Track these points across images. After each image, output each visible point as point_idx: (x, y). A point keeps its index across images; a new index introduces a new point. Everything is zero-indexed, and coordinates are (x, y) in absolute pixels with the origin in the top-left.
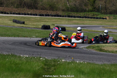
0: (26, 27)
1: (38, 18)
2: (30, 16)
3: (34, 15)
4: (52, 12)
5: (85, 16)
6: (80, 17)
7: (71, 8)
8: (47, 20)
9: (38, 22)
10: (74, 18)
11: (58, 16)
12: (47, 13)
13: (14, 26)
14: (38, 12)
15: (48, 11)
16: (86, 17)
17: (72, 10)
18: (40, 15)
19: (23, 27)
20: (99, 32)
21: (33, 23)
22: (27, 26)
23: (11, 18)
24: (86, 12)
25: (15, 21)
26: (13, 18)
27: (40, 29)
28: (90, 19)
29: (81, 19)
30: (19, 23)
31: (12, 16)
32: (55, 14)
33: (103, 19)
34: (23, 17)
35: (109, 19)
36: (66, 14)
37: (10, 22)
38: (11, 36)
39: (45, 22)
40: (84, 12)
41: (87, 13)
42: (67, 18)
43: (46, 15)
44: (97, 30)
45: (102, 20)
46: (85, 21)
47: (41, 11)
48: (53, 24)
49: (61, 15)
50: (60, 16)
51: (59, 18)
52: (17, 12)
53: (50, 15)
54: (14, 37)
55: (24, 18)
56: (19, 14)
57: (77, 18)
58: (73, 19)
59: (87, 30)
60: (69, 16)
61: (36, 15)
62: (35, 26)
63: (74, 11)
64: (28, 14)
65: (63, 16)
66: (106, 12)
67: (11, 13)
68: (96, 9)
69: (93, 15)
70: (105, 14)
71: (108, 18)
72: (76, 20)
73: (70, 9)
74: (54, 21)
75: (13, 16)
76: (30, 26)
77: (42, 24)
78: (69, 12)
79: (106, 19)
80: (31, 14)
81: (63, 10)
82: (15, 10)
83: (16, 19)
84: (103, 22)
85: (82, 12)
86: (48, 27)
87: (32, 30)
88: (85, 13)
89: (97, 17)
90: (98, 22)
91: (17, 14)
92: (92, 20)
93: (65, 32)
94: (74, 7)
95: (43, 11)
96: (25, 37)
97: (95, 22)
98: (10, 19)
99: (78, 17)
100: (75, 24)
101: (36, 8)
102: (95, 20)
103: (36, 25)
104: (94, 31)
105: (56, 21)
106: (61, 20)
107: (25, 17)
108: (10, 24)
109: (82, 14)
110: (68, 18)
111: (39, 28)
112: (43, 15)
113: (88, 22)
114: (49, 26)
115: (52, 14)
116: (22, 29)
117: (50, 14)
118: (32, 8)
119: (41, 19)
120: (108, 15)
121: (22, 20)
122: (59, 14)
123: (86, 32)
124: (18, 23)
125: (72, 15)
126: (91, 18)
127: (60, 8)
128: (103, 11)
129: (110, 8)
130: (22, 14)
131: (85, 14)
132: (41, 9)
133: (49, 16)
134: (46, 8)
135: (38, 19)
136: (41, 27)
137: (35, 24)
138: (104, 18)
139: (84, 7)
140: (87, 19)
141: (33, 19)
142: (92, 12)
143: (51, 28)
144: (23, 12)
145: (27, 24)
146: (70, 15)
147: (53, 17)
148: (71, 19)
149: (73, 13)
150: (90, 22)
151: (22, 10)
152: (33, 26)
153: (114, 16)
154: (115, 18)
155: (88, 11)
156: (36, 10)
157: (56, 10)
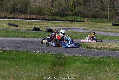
0: (20, 29)
1: (28, 21)
3: (25, 19)
4: (40, 16)
5: (68, 19)
6: (63, 21)
7: (55, 13)
8: (36, 23)
9: (29, 25)
11: (45, 20)
12: (36, 17)
13: (10, 29)
14: (28, 16)
16: (68, 21)
18: (30, 19)
19: (17, 29)
20: (80, 33)
21: (25, 26)
22: (20, 28)
24: (68, 16)
25: (10, 24)
26: (8, 22)
28: (72, 22)
29: (64, 22)
32: (42, 18)
33: (83, 22)
35: (87, 22)
37: (6, 25)
38: (13, 37)
40: (66, 16)
41: (69, 17)
43: (35, 19)
44: (78, 31)
46: (68, 24)
47: (31, 15)
48: (42, 27)
50: (47, 20)
52: (11, 17)
53: (38, 19)
54: (15, 37)
55: (17, 22)
56: (13, 18)
57: (61, 22)
58: (58, 22)
59: (70, 31)
60: (54, 20)
61: (27, 19)
62: (27, 29)
63: (58, 16)
64: (20, 18)
65: (49, 20)
67: (6, 18)
68: (76, 14)
69: (74, 19)
71: (86, 21)
72: (60, 23)
74: (42, 24)
75: (8, 20)
77: (32, 27)
78: (54, 17)
79: (85, 22)
80: (22, 19)
81: (49, 15)
82: (9, 15)
83: (10, 22)
84: (83, 25)
85: (64, 16)
86: (38, 29)
89: (77, 20)
90: (78, 25)
91: (11, 18)
92: (74, 23)
94: (58, 12)
95: (32, 16)
96: (23, 37)
97: (76, 24)
98: (6, 23)
99: (61, 20)
100: (60, 26)
101: (27, 13)
102: (76, 23)
103: (28, 28)
104: (76, 32)
105: (44, 24)
108: (6, 27)
109: (65, 18)
112: (32, 19)
113: (70, 25)
115: (40, 18)
117: (38, 18)
118: (24, 14)
119: (31, 22)
120: (87, 19)
121: (16, 24)
122: (46, 18)
123: (70, 33)
124: (12, 26)
125: (56, 19)
126: (73, 21)
127: (47, 13)
128: (82, 16)
129: (88, 13)
130: (15, 18)
132: (31, 14)
133: (37, 20)
134: (34, 13)
137: (27, 26)
139: (66, 12)
140: (69, 22)
141: (24, 23)
143: (40, 30)
144: (16, 17)
145: (20, 27)
146: (55, 19)
147: (41, 21)
148: (55, 22)
149: (57, 17)
150: (72, 24)
151: (15, 15)
152: (25, 29)
153: (91, 20)
154: (92, 22)
155: (70, 15)
156: (26, 15)
157: (43, 15)
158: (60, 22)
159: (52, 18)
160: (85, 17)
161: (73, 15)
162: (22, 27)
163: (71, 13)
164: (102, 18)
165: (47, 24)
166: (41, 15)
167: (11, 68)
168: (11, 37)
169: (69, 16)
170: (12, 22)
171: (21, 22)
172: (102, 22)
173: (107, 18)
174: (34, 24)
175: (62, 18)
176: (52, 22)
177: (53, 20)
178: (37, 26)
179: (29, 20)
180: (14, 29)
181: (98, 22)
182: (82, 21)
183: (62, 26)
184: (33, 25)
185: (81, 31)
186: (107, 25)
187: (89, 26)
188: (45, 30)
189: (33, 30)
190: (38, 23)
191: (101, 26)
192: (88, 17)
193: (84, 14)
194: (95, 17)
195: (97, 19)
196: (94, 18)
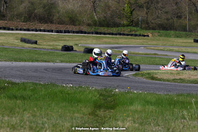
1: (54, 35)
2: (44, 33)
3: (49, 31)
4: (73, 26)
5: (119, 32)
6: (112, 34)
8: (67, 39)
9: (55, 41)
10: (103, 35)
11: (82, 32)
12: (67, 28)
13: (23, 47)
14: (54, 27)
15: (68, 26)
16: (120, 34)
18: (57, 32)
19: (35, 48)
20: (140, 54)
21: (49, 43)
22: (41, 47)
23: (18, 35)
24: (120, 26)
25: (24, 40)
26: (20, 37)
27: (60, 50)
29: (113, 36)
31: (18, 34)
32: (77, 30)
33: (145, 36)
35: (153, 36)
37: (17, 41)
38: (28, 61)
39: (65, 42)
40: (118, 27)
41: (122, 28)
42: (94, 35)
43: (65, 32)
44: (137, 52)
45: (143, 37)
47: (58, 25)
48: (76, 44)
49: (86, 31)
50: (85, 33)
51: (83, 36)
52: (25, 28)
53: (71, 31)
54: (32, 61)
55: (36, 35)
56: (28, 30)
57: (108, 36)
58: (103, 37)
60: (97, 33)
61: (52, 31)
62: (52, 47)
63: (103, 26)
64: (40, 30)
65: (89, 33)
67: (17, 30)
68: (133, 23)
69: (130, 32)
70: (146, 30)
71: (150, 35)
72: (108, 39)
73: (98, 23)
74: (77, 40)
75: (21, 34)
76: (44, 47)
77: (61, 44)
78: (97, 27)
79: (148, 36)
80: (44, 31)
81: (89, 25)
82: (22, 24)
83: (24, 37)
84: (145, 41)
85: (114, 27)
86: (70, 48)
87: (50, 52)
89: (135, 33)
90: (137, 41)
91: (25, 30)
92: (130, 38)
94: (103, 20)
95: (61, 26)
96: (46, 61)
97: (133, 40)
98: (16, 37)
99: (109, 34)
100: (106, 43)
101: (52, 22)
102: (134, 38)
103: (53, 45)
104: (134, 54)
105: (80, 40)
106: (87, 39)
109: (114, 30)
110: (96, 35)
111: (58, 50)
112: (61, 32)
113: (122, 41)
115: (74, 30)
116: (36, 51)
117: (70, 30)
118: (46, 22)
119: (59, 37)
120: (151, 31)
121: (34, 39)
122: (83, 30)
124: (28, 43)
126: (128, 35)
127: (85, 21)
128: (143, 26)
129: (153, 21)
130: (33, 30)
131: (118, 30)
133: (69, 33)
134: (64, 22)
135: (55, 37)
136: (61, 48)
137: (51, 43)
139: (117, 20)
140: (122, 36)
141: (47, 38)
143: (74, 49)
144: (34, 28)
145: (41, 44)
146: (99, 31)
147: (76, 34)
148: (99, 37)
149: (102, 28)
150: (127, 40)
151: (32, 25)
152: (49, 47)
153: (159, 32)
154: (161, 36)
155: (124, 26)
156: (51, 25)
157: (79, 25)
158: (106, 37)
159: (93, 30)
160: (148, 28)
161: (128, 26)
162: (44, 45)
163: (125, 22)
164: (176, 30)
165: (85, 39)
166: (76, 25)
167: (25, 112)
168: (25, 61)
169: (122, 26)
171: (42, 37)
172: (177, 37)
173: (185, 30)
174: (64, 40)
175: (110, 30)
177: (95, 34)
178: (69, 44)
179: (56, 34)
180: (29, 47)
181: (170, 37)
182: (144, 34)
183: (110, 43)
184: (62, 42)
186: (184, 41)
187: (154, 43)
188: (82, 49)
189: (62, 49)
190: (70, 39)
191: (175, 44)
192: (154, 29)
193: (148, 23)
194: (165, 28)
195: (169, 31)
196: (163, 30)
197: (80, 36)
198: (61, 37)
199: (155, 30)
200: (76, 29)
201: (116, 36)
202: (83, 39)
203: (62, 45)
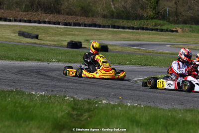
0: (40, 44)
1: (61, 28)
2: (48, 25)
3: (54, 23)
4: (85, 18)
5: (142, 26)
6: (133, 28)
7: (117, 13)
8: (77, 33)
9: (61, 35)
10: (122, 30)
11: (95, 25)
12: (77, 20)
13: (20, 42)
14: (61, 18)
15: (78, 17)
16: (143, 29)
17: (120, 16)
18: (66, 24)
19: (35, 43)
20: (164, 53)
21: (53, 38)
22: (42, 42)
23: (16, 28)
25: (22, 34)
26: (19, 29)
27: (65, 47)
28: (150, 32)
29: (135, 31)
30: (29, 38)
31: (17, 26)
32: (90, 23)
33: (173, 31)
34: (36, 26)
35: (183, 31)
36: (110, 22)
37: (14, 35)
38: (16, 59)
39: (74, 36)
40: (140, 20)
41: (145, 21)
43: (75, 25)
44: (161, 51)
45: (170, 33)
46: (141, 36)
47: (67, 16)
48: (87, 40)
49: (101, 24)
50: (100, 26)
51: (97, 30)
52: (25, 19)
53: (82, 24)
54: (21, 60)
55: (38, 28)
56: (30, 21)
57: (127, 30)
58: (121, 32)
59: (143, 50)
60: (114, 27)
61: (59, 24)
62: (55, 43)
63: (123, 19)
64: (45, 22)
65: (104, 27)
66: (177, 20)
67: (15, 21)
68: (159, 15)
69: (155, 25)
70: (175, 24)
71: (180, 30)
73: (115, 14)
74: (89, 35)
75: (20, 26)
76: (48, 42)
78: (114, 20)
79: (177, 31)
80: (49, 23)
81: (104, 17)
82: (22, 14)
83: (24, 30)
84: (172, 37)
85: (136, 19)
86: (78, 44)
87: (52, 49)
88: (142, 21)
89: (161, 28)
90: (162, 37)
91: (25, 21)
92: (154, 34)
93: (107, 53)
94: (123, 12)
95: (70, 17)
96: (39, 60)
97: (158, 36)
98: (14, 30)
99: (129, 28)
100: (124, 39)
101: (59, 12)
102: (158, 34)
103: (58, 41)
104: (157, 53)
105: (92, 35)
106: (101, 34)
107: (39, 26)
108: (14, 38)
109: (136, 23)
110: (113, 29)
111: (63, 47)
112: (70, 24)
113: (145, 37)
114: (81, 42)
115: (86, 23)
116: (34, 47)
117: (81, 22)
118: (52, 13)
119: (66, 31)
120: (181, 26)
121: (35, 33)
122: (97, 23)
123: (143, 55)
124: (27, 37)
125: (118, 24)
126: (152, 30)
127: (99, 12)
128: (171, 19)
129: (183, 14)
130: (35, 22)
131: (140, 24)
132: (67, 14)
133: (80, 26)
134: (75, 12)
135: (62, 30)
136: (67, 44)
137: (56, 38)
138: (174, 29)
140: (144, 31)
141: (52, 31)
142: (154, 20)
143: (83, 46)
144: (36, 19)
145: (43, 38)
146: (116, 24)
147: (88, 28)
148: (116, 31)
149: (121, 21)
150: (150, 36)
151: (35, 15)
152: (52, 43)
153: (191, 27)
154: (193, 31)
156: (58, 16)
157: (93, 16)
158: (125, 32)
160: (176, 22)
161: (152, 18)
162: (47, 40)
165: (98, 34)
166: (89, 17)
168: (12, 59)
169: (145, 19)
170: (26, 28)
171: (46, 30)
174: (73, 35)
175: (130, 23)
176: (109, 31)
177: (111, 28)
179: (63, 26)
180: (28, 43)
182: (172, 29)
183: (129, 39)
184: (70, 37)
185: (167, 50)
187: (184, 40)
190: (80, 33)
192: (185, 22)
193: (177, 16)
196: (196, 24)
197: (93, 30)
198: (69, 31)
199: (186, 24)
200: (88, 21)
201: (137, 31)
202: (96, 33)
203: (69, 40)
